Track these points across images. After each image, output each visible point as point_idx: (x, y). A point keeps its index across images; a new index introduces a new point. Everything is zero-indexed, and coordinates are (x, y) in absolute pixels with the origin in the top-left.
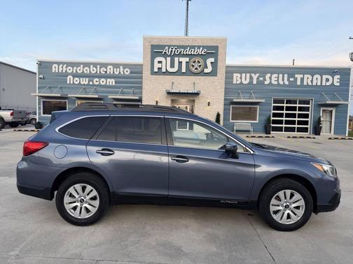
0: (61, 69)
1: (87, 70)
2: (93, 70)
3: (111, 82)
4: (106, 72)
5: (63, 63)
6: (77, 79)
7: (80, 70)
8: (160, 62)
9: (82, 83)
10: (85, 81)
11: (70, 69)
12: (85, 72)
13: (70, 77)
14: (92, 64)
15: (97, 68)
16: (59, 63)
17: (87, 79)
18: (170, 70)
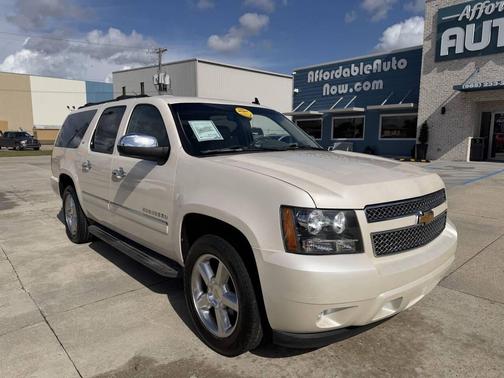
0: (317, 76)
1: (346, 73)
2: (355, 71)
3: (378, 84)
4: (371, 71)
5: (319, 68)
6: (334, 87)
7: (338, 74)
8: (453, 37)
9: (340, 92)
10: (343, 89)
11: (327, 76)
12: (345, 75)
13: (327, 85)
14: (353, 62)
15: (359, 67)
16: (314, 70)
17: (347, 86)
18: (472, 47)
